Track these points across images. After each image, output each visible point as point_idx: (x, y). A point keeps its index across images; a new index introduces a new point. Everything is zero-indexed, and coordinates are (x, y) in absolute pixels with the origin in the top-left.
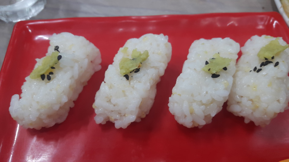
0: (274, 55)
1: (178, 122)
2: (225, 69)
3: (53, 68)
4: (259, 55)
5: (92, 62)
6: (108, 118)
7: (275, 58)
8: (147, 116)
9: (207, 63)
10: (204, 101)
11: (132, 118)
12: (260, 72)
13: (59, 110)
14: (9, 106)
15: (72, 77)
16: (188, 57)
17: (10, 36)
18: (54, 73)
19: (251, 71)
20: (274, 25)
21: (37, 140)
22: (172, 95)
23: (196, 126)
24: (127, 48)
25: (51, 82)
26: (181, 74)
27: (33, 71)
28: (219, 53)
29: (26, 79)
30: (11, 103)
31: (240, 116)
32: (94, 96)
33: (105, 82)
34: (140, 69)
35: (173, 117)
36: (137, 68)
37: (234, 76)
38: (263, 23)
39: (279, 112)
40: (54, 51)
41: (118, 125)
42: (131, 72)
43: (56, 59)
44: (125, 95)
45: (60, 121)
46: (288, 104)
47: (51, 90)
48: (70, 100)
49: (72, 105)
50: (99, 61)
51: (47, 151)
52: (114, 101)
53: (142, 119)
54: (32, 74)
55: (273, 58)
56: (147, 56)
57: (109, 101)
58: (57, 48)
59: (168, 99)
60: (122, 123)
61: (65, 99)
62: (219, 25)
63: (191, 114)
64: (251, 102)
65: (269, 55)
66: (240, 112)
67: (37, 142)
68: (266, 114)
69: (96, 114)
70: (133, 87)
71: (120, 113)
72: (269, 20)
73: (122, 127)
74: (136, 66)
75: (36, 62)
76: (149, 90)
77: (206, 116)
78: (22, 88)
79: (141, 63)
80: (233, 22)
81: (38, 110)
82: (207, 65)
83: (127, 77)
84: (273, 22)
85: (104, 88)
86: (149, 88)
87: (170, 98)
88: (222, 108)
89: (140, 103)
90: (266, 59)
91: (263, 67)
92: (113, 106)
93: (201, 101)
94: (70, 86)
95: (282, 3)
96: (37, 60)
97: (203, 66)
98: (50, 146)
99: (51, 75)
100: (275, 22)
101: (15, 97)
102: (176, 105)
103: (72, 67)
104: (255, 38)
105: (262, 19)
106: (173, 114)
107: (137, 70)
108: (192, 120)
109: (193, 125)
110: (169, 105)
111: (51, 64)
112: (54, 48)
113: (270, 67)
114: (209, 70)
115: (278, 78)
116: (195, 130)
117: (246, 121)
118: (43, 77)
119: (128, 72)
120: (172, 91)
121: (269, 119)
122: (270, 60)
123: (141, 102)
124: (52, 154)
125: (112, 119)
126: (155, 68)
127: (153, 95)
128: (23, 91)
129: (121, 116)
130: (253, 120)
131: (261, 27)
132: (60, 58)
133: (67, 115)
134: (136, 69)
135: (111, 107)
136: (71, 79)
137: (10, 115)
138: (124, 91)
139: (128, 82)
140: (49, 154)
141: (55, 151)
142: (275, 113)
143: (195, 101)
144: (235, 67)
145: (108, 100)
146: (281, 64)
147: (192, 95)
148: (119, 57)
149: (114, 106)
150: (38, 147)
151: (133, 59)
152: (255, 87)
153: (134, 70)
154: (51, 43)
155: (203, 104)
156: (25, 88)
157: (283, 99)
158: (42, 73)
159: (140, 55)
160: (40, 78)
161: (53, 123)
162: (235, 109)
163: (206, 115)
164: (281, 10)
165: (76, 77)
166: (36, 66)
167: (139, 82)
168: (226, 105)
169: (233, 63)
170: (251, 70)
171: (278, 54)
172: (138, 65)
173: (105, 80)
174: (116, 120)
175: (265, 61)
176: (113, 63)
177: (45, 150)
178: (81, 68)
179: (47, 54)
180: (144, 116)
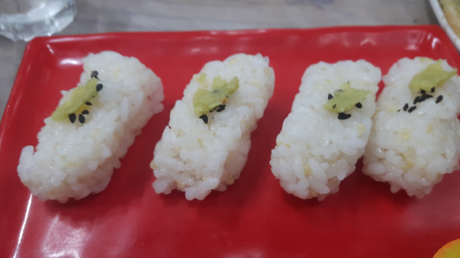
0: (435, 86)
1: (285, 190)
2: (359, 106)
3: (88, 104)
4: (411, 86)
5: (149, 98)
6: (175, 183)
7: (436, 89)
8: (236, 181)
9: (330, 97)
10: (327, 156)
11: (212, 182)
12: (414, 112)
13: (96, 170)
14: (17, 163)
15: (119, 119)
16: (301, 88)
17: (19, 62)
18: (90, 111)
19: (399, 111)
20: (433, 45)
21: (61, 219)
22: (276, 147)
23: (315, 196)
24: (205, 75)
25: (85, 126)
26: (290, 115)
27: (57, 109)
28: (348, 82)
29: (46, 121)
30: (21, 159)
31: (383, 181)
32: (153, 149)
33: (170, 128)
34: (225, 106)
35: (277, 182)
36: (220, 103)
37: (373, 118)
38: (415, 41)
39: (445, 173)
40: (90, 78)
41: (190, 195)
42: (211, 111)
43: (95, 89)
44: (202, 147)
45: (98, 189)
46: (458, 161)
47: (85, 138)
48: (114, 156)
49: (118, 165)
50: (161, 97)
51: (77, 236)
52: (184, 155)
53: (229, 187)
54: (55, 114)
55: (433, 90)
56: (237, 86)
57: (177, 157)
58: (95, 74)
59: (270, 153)
60: (196, 191)
61: (107, 153)
62: (346, 43)
63: (307, 176)
64: (400, 158)
65: (427, 86)
66: (384, 174)
67: (60, 223)
68: (424, 176)
69: (155, 178)
70: (215, 135)
71: (193, 176)
72: (426, 37)
73: (198, 198)
74: (220, 101)
75: (61, 96)
76: (240, 139)
77: (329, 180)
78: (38, 137)
79: (227, 97)
80: (368, 40)
81: (64, 169)
82: (331, 100)
83: (205, 118)
84: (431, 40)
85: (168, 135)
86: (240, 135)
87: (273, 151)
88: (354, 168)
89: (225, 158)
90: (423, 92)
91: (418, 104)
92: (183, 163)
93: (322, 156)
94: (115, 133)
95: (444, 12)
96: (64, 92)
97: (325, 102)
98: (81, 229)
99: (85, 115)
100: (435, 40)
101: (27, 151)
102: (282, 162)
103: (119, 103)
104: (405, 62)
105: (414, 36)
106: (277, 178)
107: (221, 108)
108: (308, 187)
109: (310, 194)
110: (272, 163)
111: (86, 97)
112: (90, 73)
113: (430, 103)
114: (334, 107)
115: (442, 121)
116: (312, 202)
117: (394, 190)
118: (72, 117)
119: (206, 110)
120: (275, 141)
121: (429, 184)
122: (428, 92)
123: (228, 158)
124: (84, 241)
125: (181, 186)
126: (249, 105)
127: (246, 148)
128: (40, 141)
129: (196, 180)
130: (405, 187)
131: (412, 47)
132: (99, 87)
133: (108, 180)
134: (220, 106)
135: (180, 166)
136: (116, 121)
137: (18, 179)
138: (200, 141)
139: (206, 126)
140: (79, 241)
141: (90, 236)
142: (439, 175)
143: (312, 156)
144: (374, 104)
145: (175, 155)
146: (445, 98)
147: (308, 147)
148: (191, 90)
149: (185, 163)
150: (63, 231)
151: (215, 91)
152: (406, 134)
153: (216, 107)
154: (85, 68)
155: (325, 161)
156: (43, 136)
157: (450, 153)
158: (71, 111)
159: (226, 85)
160: (68, 119)
161: (87, 192)
162: (376, 170)
163: (329, 178)
164: (443, 22)
165: (125, 118)
166: (62, 102)
167: (225, 126)
168: (360, 163)
169: (371, 98)
170: (399, 108)
171: (441, 84)
172: (223, 100)
173: (170, 124)
174: (187, 186)
175: (420, 95)
176: (183, 99)
177: (73, 235)
178: (133, 105)
179: (79, 85)
180: (231, 182)
